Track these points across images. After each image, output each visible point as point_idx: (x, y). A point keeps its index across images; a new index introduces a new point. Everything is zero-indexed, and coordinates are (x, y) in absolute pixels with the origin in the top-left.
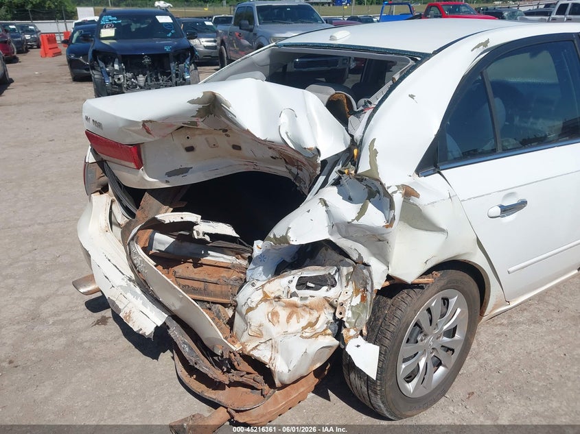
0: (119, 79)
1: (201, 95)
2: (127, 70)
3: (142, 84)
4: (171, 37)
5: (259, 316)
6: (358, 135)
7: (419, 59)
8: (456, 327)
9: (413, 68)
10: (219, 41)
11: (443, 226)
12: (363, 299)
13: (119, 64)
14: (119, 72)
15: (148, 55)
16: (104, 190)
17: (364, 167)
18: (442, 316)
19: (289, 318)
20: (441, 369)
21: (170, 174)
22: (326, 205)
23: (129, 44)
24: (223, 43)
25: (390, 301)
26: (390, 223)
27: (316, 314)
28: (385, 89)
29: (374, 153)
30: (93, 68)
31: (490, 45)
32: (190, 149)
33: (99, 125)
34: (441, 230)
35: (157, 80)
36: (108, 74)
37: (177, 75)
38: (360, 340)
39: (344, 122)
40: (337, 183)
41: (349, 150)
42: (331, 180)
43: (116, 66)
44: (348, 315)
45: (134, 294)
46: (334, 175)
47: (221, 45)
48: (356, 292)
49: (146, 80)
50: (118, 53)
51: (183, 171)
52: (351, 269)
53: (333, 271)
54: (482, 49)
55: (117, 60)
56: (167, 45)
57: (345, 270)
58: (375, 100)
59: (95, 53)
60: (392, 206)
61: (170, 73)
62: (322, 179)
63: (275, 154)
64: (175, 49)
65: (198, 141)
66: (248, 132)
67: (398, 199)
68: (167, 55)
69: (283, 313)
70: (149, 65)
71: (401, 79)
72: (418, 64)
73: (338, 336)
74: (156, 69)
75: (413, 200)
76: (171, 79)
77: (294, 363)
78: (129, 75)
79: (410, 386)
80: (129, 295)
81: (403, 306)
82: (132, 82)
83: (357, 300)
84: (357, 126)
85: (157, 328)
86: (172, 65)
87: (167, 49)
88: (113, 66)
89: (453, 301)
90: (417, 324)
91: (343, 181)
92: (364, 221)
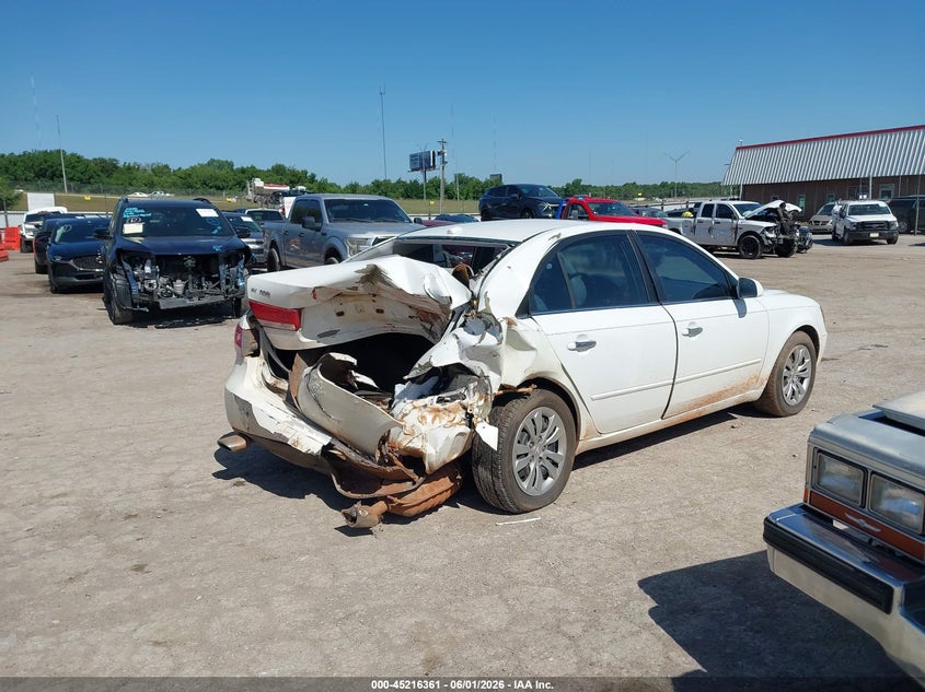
0: (151, 285)
1: (365, 267)
2: (161, 274)
3: (180, 292)
4: (216, 235)
5: (411, 420)
6: (476, 291)
7: (513, 245)
8: (557, 442)
9: (510, 250)
10: (267, 242)
11: (534, 346)
12: (486, 400)
13: (152, 266)
14: (151, 276)
15: (192, 256)
16: (256, 354)
17: (482, 307)
18: (544, 430)
19: (434, 419)
20: (549, 479)
21: (321, 336)
22: (457, 338)
23: (165, 243)
24: (273, 244)
25: (504, 409)
26: (500, 342)
27: (453, 416)
28: (491, 264)
29: (487, 300)
30: (114, 271)
31: (562, 237)
32: (340, 314)
33: (268, 294)
34: (533, 349)
35: (200, 286)
36: (136, 279)
37: (228, 282)
38: (485, 424)
39: (467, 285)
40: (463, 325)
41: (470, 303)
42: (458, 324)
43: (148, 269)
44: (475, 411)
45: (300, 425)
46: (461, 320)
47: (271, 247)
48: (480, 399)
49: (186, 287)
50: (153, 252)
51: (332, 333)
52: (476, 383)
53: (463, 390)
54: (556, 240)
55: (149, 261)
56: (216, 244)
57: (472, 386)
58: (486, 269)
59: (120, 252)
60: (501, 330)
61: (218, 279)
62: (452, 324)
63: (413, 313)
64: (226, 248)
65: (349, 307)
66: (401, 290)
67: (504, 325)
68: (216, 256)
69: (429, 417)
70: (193, 269)
71: (502, 257)
72: (513, 248)
73: (471, 425)
74: (199, 273)
75: (514, 327)
76: (219, 286)
77: (440, 445)
78: (163, 280)
79: (525, 485)
80: (295, 427)
81: (514, 410)
82: (167, 290)
83: (481, 403)
84: (475, 286)
85: (324, 447)
86: (222, 268)
87: (217, 249)
88: (143, 269)
89: (551, 419)
90: (524, 430)
91: (468, 324)
92: (483, 343)
